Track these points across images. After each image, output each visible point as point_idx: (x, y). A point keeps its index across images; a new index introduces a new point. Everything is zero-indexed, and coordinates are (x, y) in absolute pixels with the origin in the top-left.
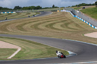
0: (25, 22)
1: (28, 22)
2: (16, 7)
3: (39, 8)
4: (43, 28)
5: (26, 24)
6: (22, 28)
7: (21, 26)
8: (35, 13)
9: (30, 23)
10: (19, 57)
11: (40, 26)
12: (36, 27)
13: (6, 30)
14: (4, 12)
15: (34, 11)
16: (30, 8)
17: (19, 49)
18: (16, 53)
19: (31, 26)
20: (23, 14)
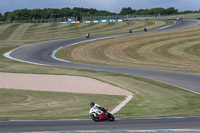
0: (143, 41)
1: (149, 40)
2: (124, 10)
3: (171, 11)
4: (180, 53)
5: (143, 44)
6: (137, 54)
7: (133, 50)
8: (164, 23)
9: (152, 42)
10: (128, 114)
11: (174, 51)
12: (164, 52)
13: (103, 57)
14: (99, 19)
15: (161, 18)
16: (153, 13)
17: (130, 97)
18: (123, 104)
19: (155, 50)
20: (138, 24)
